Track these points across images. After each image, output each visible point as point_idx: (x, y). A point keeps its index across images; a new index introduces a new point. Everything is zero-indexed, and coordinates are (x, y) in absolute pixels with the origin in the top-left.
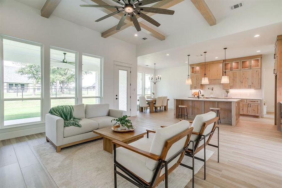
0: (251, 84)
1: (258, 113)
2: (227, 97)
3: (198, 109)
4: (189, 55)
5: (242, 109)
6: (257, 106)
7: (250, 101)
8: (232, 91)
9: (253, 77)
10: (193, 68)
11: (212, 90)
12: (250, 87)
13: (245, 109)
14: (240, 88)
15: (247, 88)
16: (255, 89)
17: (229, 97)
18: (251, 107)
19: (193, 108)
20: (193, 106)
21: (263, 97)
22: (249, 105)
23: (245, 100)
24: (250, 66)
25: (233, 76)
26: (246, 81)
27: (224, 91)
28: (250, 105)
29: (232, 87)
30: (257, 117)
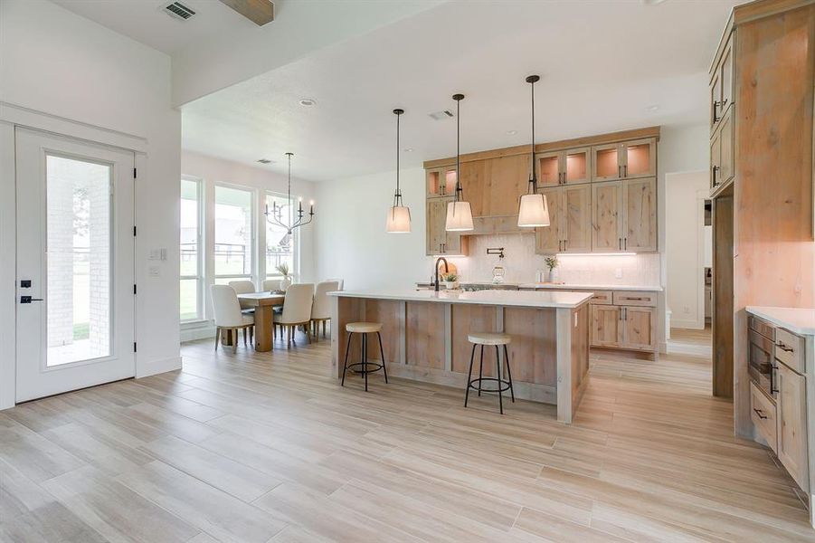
0: (624, 235)
1: (650, 343)
2: (550, 282)
3: (429, 336)
4: (399, 112)
5: (599, 329)
6: (647, 315)
7: (623, 298)
8: (566, 261)
9: (634, 207)
10: (436, 174)
11: (502, 256)
12: (623, 245)
13: (609, 327)
14: (591, 248)
15: (615, 250)
16: (638, 253)
17: (554, 282)
18: (629, 318)
19: (411, 330)
20: (409, 325)
21: (664, 284)
22: (619, 314)
23: (609, 295)
24: (623, 169)
25: (568, 204)
26: (611, 223)
27: (541, 260)
28: (623, 312)
29: (564, 246)
30: (645, 356)
